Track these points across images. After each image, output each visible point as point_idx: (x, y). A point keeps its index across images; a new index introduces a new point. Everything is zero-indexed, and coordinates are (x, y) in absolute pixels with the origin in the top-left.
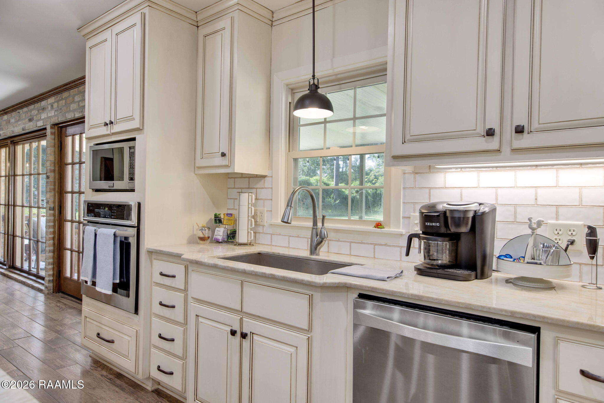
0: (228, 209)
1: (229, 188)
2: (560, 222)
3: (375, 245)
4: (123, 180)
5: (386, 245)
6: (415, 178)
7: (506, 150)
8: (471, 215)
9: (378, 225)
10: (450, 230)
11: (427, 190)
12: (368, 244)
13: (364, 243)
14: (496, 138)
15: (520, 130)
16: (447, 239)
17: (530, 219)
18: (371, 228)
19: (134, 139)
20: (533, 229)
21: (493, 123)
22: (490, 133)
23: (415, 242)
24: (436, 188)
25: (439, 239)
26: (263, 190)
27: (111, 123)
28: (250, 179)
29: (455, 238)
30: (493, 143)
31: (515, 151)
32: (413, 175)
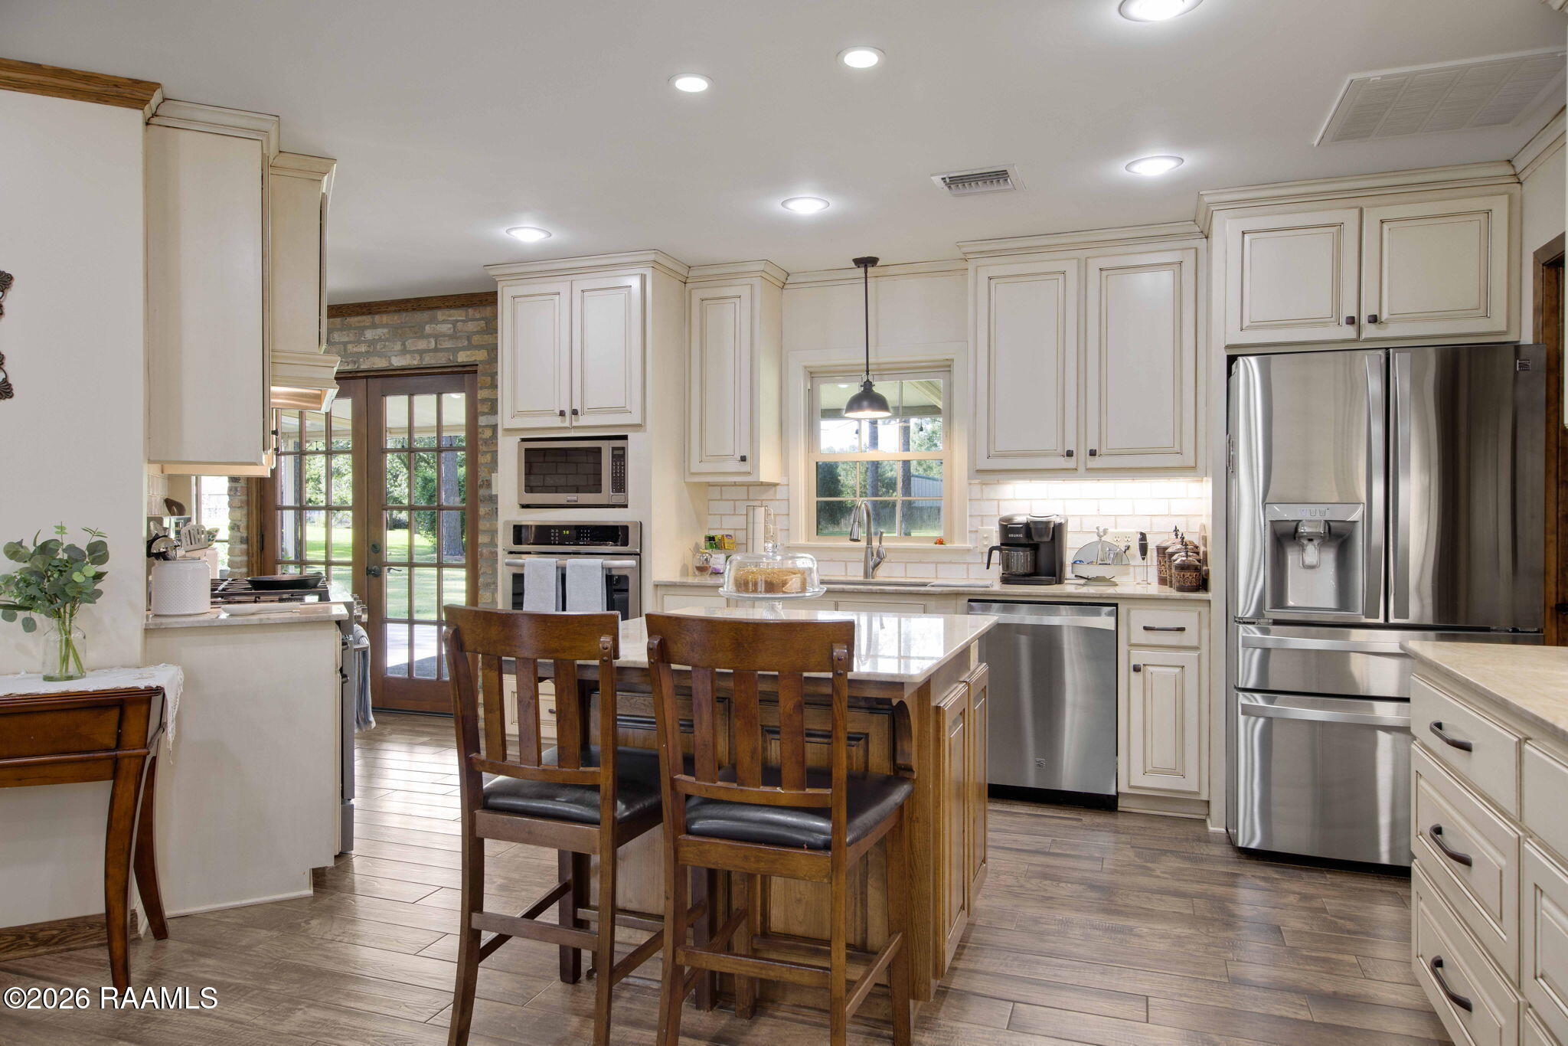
0: (710, 529)
1: (709, 500)
2: (1118, 530)
3: (937, 563)
4: (600, 492)
5: (950, 563)
6: (982, 489)
7: (1082, 469)
8: (1052, 526)
9: (940, 542)
10: (1033, 540)
11: (996, 502)
12: (928, 563)
13: (923, 563)
14: (1074, 458)
15: (1093, 453)
16: (1028, 549)
17: (1098, 528)
18: (932, 545)
19: (625, 438)
20: (1100, 536)
21: (1071, 446)
22: (1070, 454)
23: (996, 554)
24: (1005, 500)
25: (1020, 549)
26: (773, 502)
27: (575, 412)
28: (750, 488)
29: (1035, 548)
30: (1071, 463)
31: (1088, 470)
32: (979, 486)
